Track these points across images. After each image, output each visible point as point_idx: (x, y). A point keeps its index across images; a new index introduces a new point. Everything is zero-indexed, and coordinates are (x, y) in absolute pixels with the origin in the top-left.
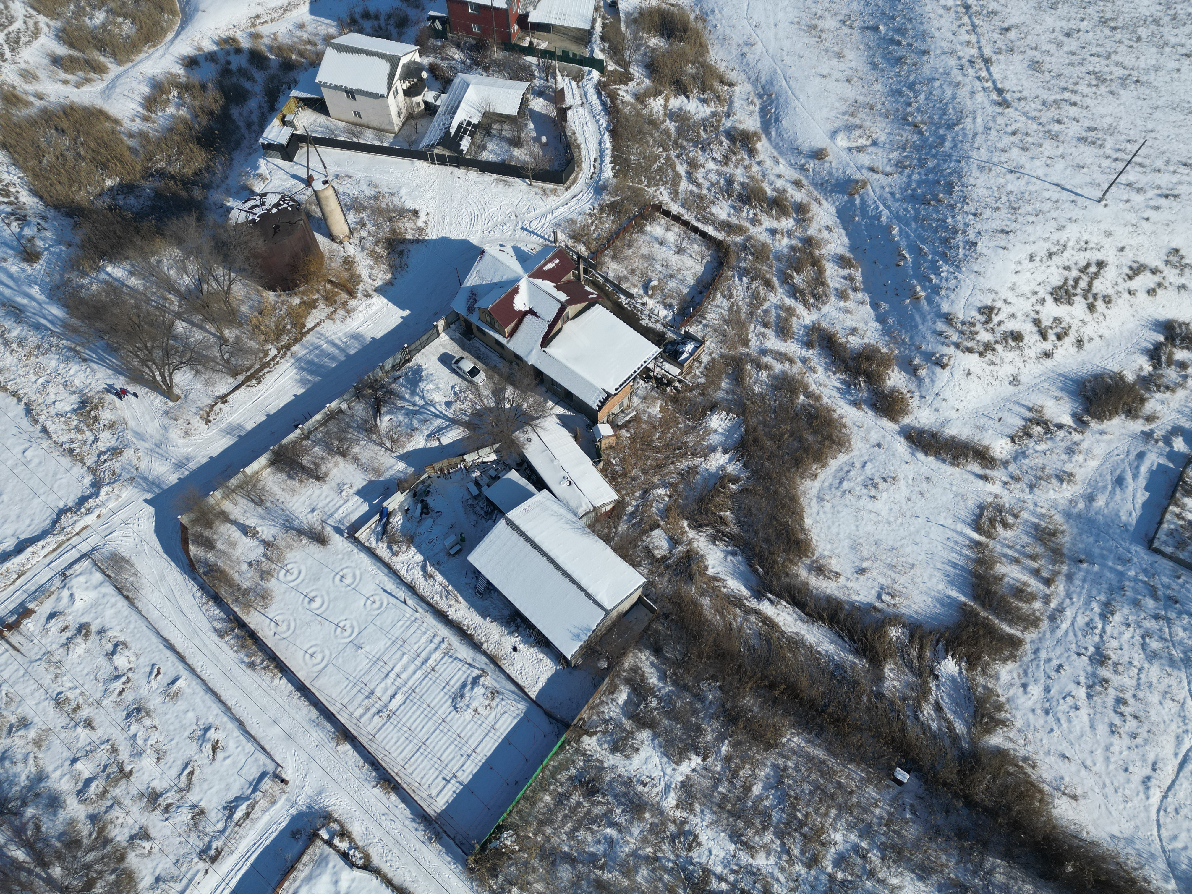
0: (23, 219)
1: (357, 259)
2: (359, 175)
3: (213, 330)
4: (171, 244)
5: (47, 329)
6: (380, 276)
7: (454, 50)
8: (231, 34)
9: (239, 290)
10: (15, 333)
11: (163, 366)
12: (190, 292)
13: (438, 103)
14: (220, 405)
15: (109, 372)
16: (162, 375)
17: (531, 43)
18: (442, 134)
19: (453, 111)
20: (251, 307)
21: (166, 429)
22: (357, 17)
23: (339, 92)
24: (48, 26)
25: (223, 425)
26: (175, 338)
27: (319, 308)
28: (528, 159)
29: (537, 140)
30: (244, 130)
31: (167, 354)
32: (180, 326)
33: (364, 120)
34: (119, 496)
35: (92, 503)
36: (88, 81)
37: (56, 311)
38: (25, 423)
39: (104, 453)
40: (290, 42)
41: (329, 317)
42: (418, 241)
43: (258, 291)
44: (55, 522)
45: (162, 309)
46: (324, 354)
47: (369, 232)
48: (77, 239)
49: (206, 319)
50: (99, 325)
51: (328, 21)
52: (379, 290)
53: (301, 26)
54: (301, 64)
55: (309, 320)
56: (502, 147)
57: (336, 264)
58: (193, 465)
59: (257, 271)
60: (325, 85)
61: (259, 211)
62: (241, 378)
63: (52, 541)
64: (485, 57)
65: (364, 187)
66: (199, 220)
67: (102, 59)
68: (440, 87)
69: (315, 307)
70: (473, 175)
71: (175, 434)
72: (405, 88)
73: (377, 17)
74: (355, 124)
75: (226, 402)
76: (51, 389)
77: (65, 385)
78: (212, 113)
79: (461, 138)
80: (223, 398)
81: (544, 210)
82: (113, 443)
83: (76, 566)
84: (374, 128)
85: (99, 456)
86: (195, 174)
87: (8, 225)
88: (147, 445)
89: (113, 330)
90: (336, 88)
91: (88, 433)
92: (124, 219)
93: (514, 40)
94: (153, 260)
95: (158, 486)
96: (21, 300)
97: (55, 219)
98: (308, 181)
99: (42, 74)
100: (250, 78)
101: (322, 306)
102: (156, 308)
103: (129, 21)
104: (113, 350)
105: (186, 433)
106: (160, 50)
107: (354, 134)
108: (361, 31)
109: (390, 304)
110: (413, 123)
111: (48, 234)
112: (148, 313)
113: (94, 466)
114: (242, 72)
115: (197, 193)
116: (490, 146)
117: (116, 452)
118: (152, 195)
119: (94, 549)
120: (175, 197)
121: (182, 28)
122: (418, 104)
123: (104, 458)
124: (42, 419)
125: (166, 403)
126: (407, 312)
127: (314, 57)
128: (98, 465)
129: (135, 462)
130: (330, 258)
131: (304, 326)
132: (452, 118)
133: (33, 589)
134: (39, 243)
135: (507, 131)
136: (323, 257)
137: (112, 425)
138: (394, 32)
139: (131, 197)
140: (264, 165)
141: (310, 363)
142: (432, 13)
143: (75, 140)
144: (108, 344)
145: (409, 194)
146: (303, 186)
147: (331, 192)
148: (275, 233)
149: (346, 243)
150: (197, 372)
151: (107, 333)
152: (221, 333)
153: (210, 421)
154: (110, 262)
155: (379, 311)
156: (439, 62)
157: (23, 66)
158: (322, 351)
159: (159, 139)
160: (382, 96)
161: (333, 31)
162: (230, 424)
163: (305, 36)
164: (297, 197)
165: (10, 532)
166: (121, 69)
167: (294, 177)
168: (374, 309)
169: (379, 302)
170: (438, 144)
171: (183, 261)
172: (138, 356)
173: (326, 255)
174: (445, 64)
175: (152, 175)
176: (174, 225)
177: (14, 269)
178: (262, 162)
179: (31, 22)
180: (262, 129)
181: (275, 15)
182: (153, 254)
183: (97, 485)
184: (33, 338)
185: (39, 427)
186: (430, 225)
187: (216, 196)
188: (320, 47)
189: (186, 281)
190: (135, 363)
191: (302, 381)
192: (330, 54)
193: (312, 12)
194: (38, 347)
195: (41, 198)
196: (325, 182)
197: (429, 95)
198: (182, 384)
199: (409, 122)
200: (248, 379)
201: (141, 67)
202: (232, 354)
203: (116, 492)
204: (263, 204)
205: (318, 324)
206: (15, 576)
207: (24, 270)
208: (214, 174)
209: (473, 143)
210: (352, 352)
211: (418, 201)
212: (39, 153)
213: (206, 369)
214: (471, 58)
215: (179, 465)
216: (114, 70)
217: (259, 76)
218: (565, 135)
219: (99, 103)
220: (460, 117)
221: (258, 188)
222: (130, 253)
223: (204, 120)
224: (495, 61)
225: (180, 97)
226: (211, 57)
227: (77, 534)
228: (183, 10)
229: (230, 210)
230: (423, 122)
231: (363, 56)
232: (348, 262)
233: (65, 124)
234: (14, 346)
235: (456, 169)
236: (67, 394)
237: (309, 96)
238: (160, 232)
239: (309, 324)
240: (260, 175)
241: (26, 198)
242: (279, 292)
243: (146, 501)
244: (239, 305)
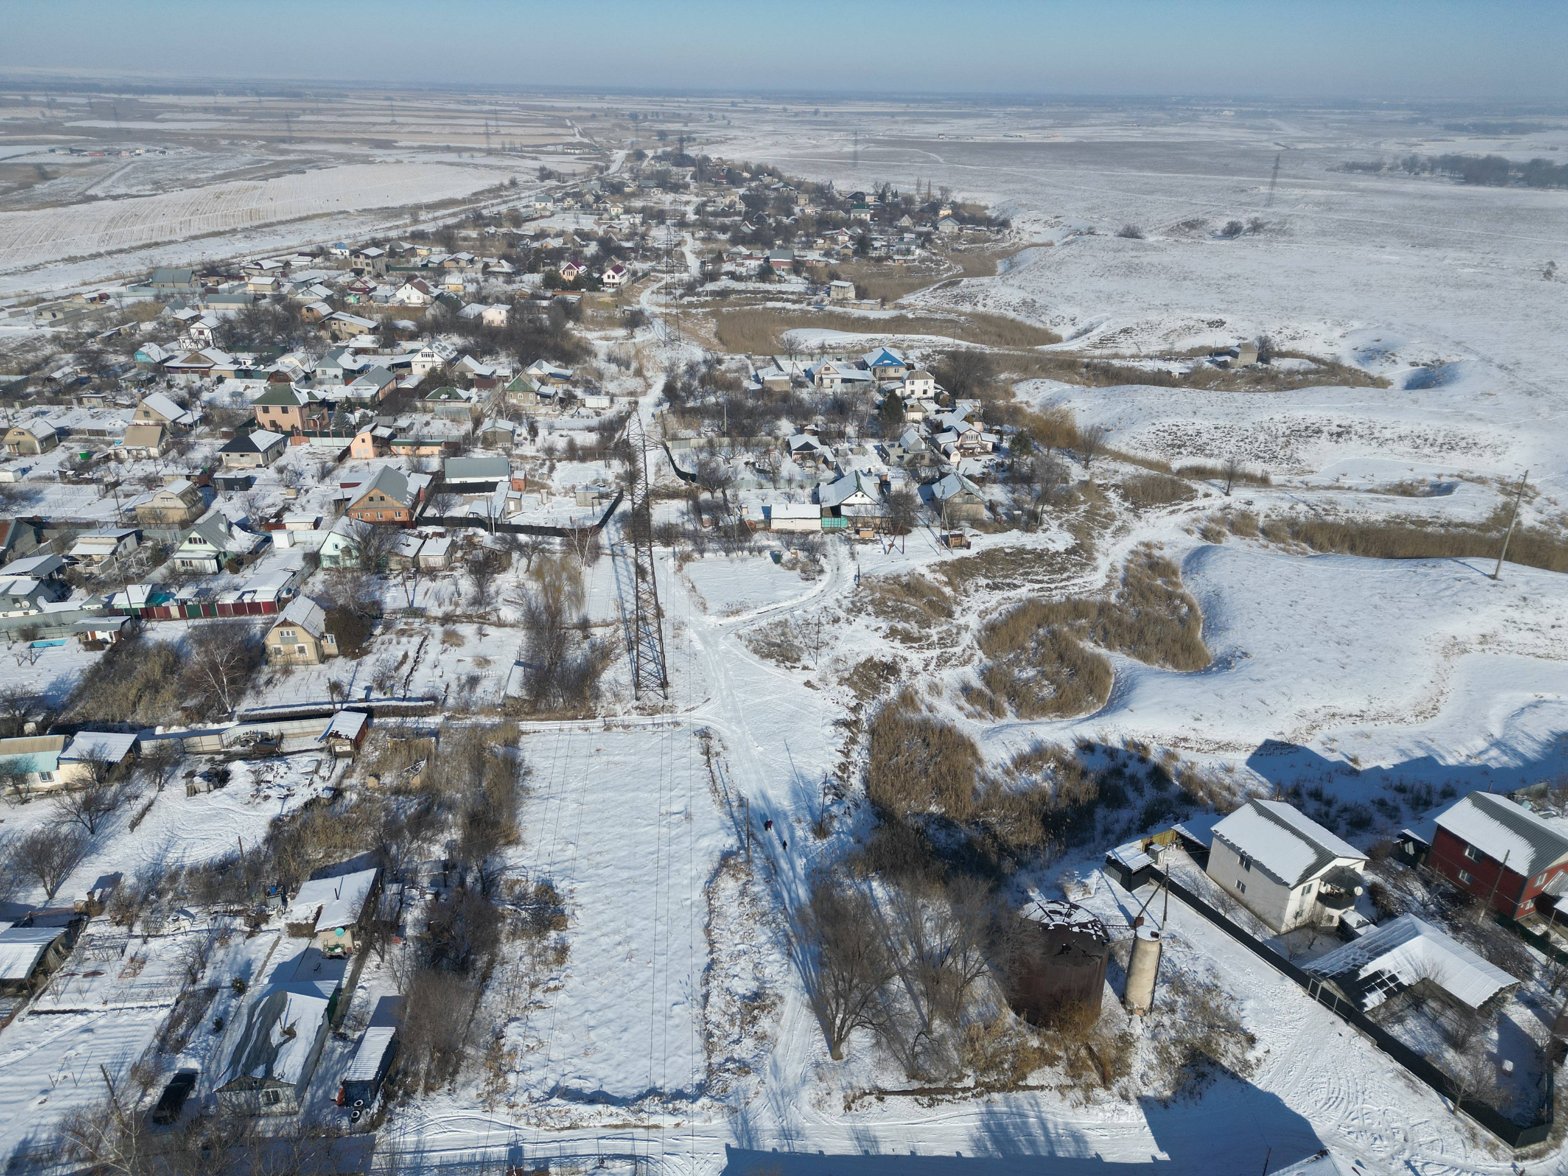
0: (839, 796)
1: (1138, 1045)
2: (1201, 950)
3: (925, 1011)
4: (947, 897)
5: (783, 903)
6: (1156, 1084)
7: (1418, 885)
8: (1146, 742)
9: (980, 987)
10: (756, 889)
11: (851, 1013)
12: (931, 955)
13: (1361, 931)
14: (872, 1098)
15: (801, 982)
16: (843, 1021)
17: (1546, 935)
18: (1345, 970)
19: (1378, 952)
20: (980, 1014)
21: (804, 1081)
22: (1303, 791)
23: (1232, 853)
24: (981, 661)
25: (859, 1125)
26: (884, 992)
27: (1056, 1069)
28: (1466, 1074)
29: (1496, 1060)
30: (1097, 834)
31: (863, 1004)
32: (897, 984)
33: (1246, 897)
34: (710, 1119)
35: (682, 1104)
36: (980, 716)
37: (802, 892)
38: (698, 976)
39: (734, 1061)
40: (1205, 779)
41: (1061, 1088)
42: (1234, 1076)
43: (1000, 1002)
44: (641, 1097)
45: (893, 955)
46: (1024, 1128)
47: (1174, 1024)
48: (868, 841)
49: (926, 994)
50: (828, 930)
51: (1264, 780)
52: (1144, 1102)
53: (1229, 770)
54: (1205, 804)
55: (1034, 1074)
56: (1430, 1036)
57: (1109, 1033)
58: (798, 1146)
59: (1015, 980)
60: (1220, 838)
61: (1058, 920)
62: (916, 1085)
63: (622, 1114)
64: (1459, 914)
65: (1200, 969)
66: (991, 891)
67: (1006, 705)
68: (1374, 916)
69: (1051, 1065)
70: (1364, 1044)
71: (808, 1094)
72: (1323, 890)
73: (1329, 803)
74: (1232, 896)
75: (881, 1100)
76: (743, 962)
77: (756, 966)
78: (1075, 801)
79: (1372, 990)
80: (881, 1094)
81: (1460, 1161)
82: (747, 1057)
83: (618, 1163)
84: (1253, 912)
85: (727, 1060)
86: (1019, 846)
87: (825, 794)
88: (774, 1085)
89: (835, 943)
90: (1232, 847)
91: (737, 1029)
92: (922, 848)
93: (1519, 918)
94: (920, 901)
95: (750, 1141)
96: (784, 865)
97: (865, 811)
98: (1135, 923)
99: (946, 694)
100: (1139, 790)
101: (1060, 1069)
102: (889, 949)
103: (1052, 688)
104: (820, 963)
105: (819, 1102)
106: (1065, 722)
107: (1223, 904)
108: (1299, 807)
109: (1147, 1128)
110: (1311, 934)
111: (849, 821)
112: (877, 951)
113: (715, 1067)
114: (1134, 781)
115: (1007, 865)
116: (1411, 1023)
117: (744, 1068)
118: (963, 841)
119: (646, 1158)
120: (985, 855)
121: (1099, 714)
122: (1331, 918)
123: (730, 1065)
124: (714, 983)
125: (825, 1054)
126: (1164, 1156)
127: (1224, 805)
128: (719, 1070)
129: (751, 1094)
130: (1106, 1022)
131: (1024, 1078)
132: (1371, 959)
133: (569, 1152)
134: (836, 824)
135: (1449, 1020)
136: (1098, 1014)
137: (762, 1038)
138: (1343, 826)
139: (944, 832)
140: (1095, 878)
141: (1000, 1125)
142: (1407, 832)
143: (932, 757)
144: (821, 954)
145: (1256, 1012)
146: (1125, 923)
147: (1154, 949)
148: (1061, 952)
149: (1136, 1017)
150: (878, 1044)
151: (828, 943)
152: (931, 1020)
153: (850, 1108)
154: (881, 878)
155: (1129, 1127)
156: (1389, 887)
157: (937, 680)
158: (1025, 1123)
159: (1007, 796)
160: (1287, 884)
161: (1263, 790)
162: (867, 1130)
163: (1227, 781)
164: (1110, 931)
165: (601, 1074)
166: (1017, 721)
167: (1122, 908)
168: (1123, 1120)
169: (1134, 1115)
170: (1332, 978)
171: (947, 921)
172: (837, 985)
173: (1104, 1014)
174: (1397, 894)
175: (977, 824)
176: (964, 881)
177: (799, 833)
178: (1096, 874)
179: (968, 652)
180: (1119, 842)
181: (1206, 747)
182: (925, 895)
183: (702, 1089)
184: (766, 903)
185: (704, 991)
186: (1264, 1067)
187: (1024, 878)
188: (1238, 799)
189: (935, 942)
190: (830, 990)
191: (978, 1143)
192: (1246, 812)
193: (1250, 763)
194: (764, 914)
195: (868, 788)
196: (1155, 935)
197: (1353, 917)
198: (854, 1044)
199: (1305, 931)
200: (921, 1092)
201: (1035, 729)
202: (926, 1051)
203: (711, 1113)
204: (1069, 915)
205: (1042, 1088)
206: (567, 1124)
207: (806, 839)
208: (1038, 857)
209: (1385, 1005)
210: (1061, 1154)
211: (1263, 1028)
212: (896, 752)
213: (889, 1047)
214: (1439, 906)
215: (786, 1134)
216: (1010, 717)
217: (1150, 793)
218: (1551, 1082)
219: (976, 739)
220: (1383, 963)
221: (1074, 896)
222: (905, 882)
223: (1063, 803)
224: (1474, 927)
225: (1054, 771)
226: (1111, 752)
227: (648, 1128)
228: (1111, 701)
229: (1029, 900)
230: (1327, 941)
231: (1287, 833)
232: (1125, 1041)
233: (934, 740)
234: (747, 899)
235: (1342, 1022)
236: (750, 977)
237: (1194, 838)
238: (945, 879)
239: (1031, 1081)
240: (1085, 886)
241: (856, 783)
242: (1021, 1019)
243: (728, 1146)
244: (969, 1003)
